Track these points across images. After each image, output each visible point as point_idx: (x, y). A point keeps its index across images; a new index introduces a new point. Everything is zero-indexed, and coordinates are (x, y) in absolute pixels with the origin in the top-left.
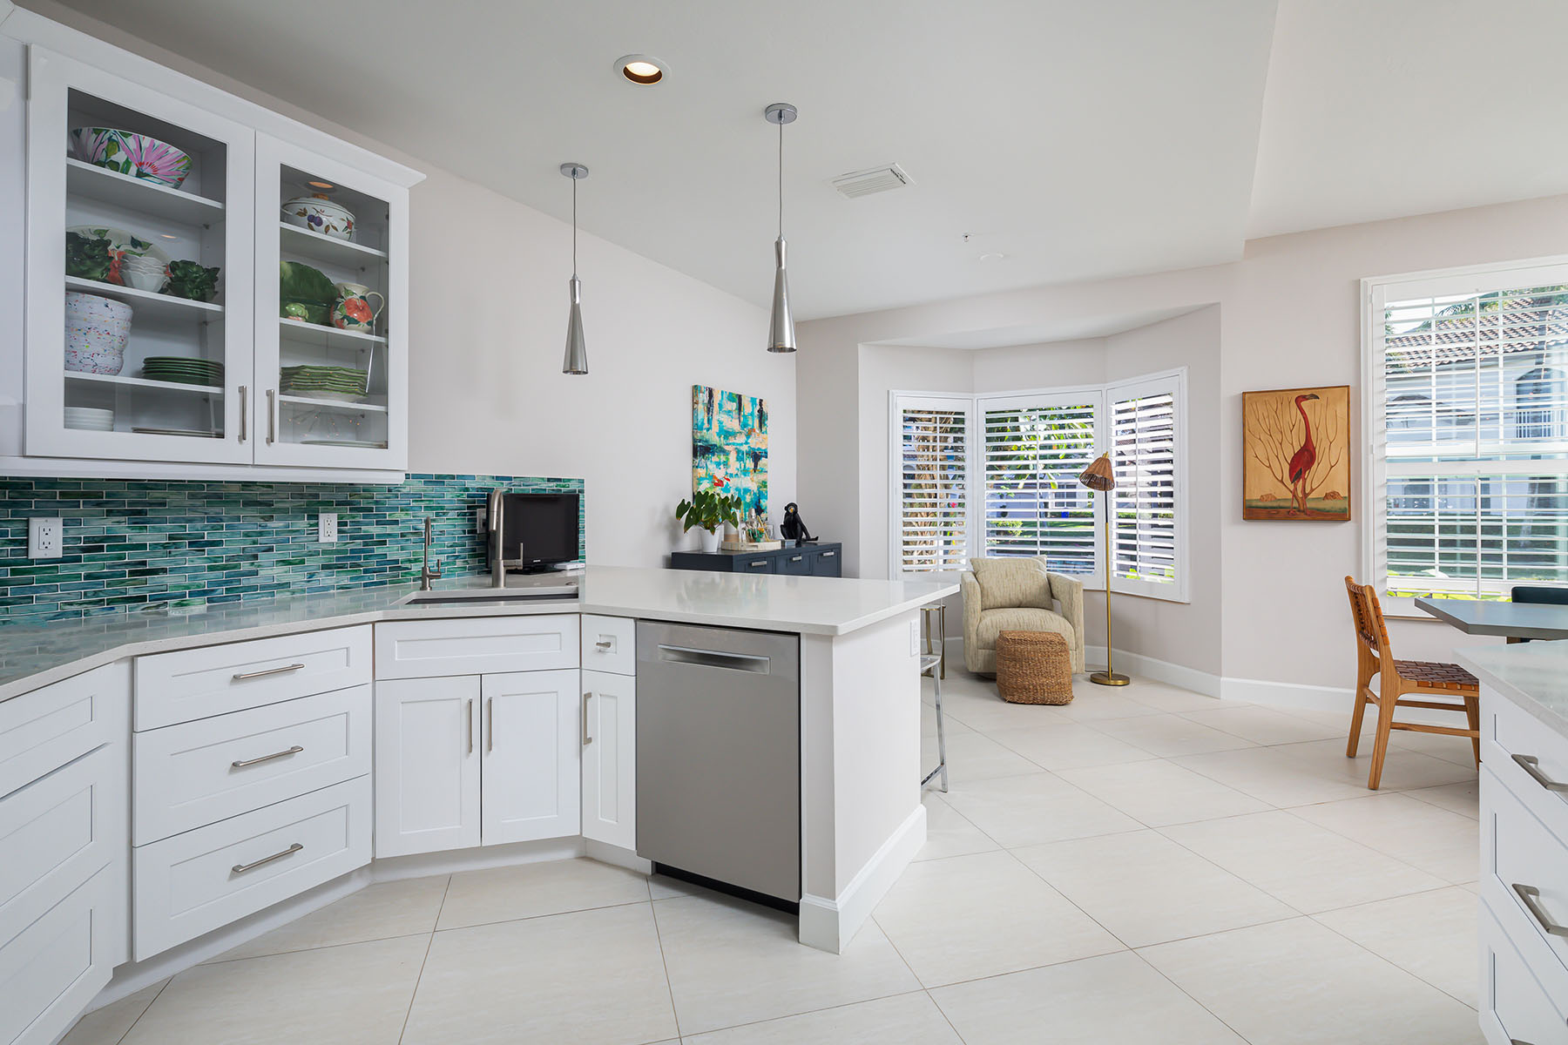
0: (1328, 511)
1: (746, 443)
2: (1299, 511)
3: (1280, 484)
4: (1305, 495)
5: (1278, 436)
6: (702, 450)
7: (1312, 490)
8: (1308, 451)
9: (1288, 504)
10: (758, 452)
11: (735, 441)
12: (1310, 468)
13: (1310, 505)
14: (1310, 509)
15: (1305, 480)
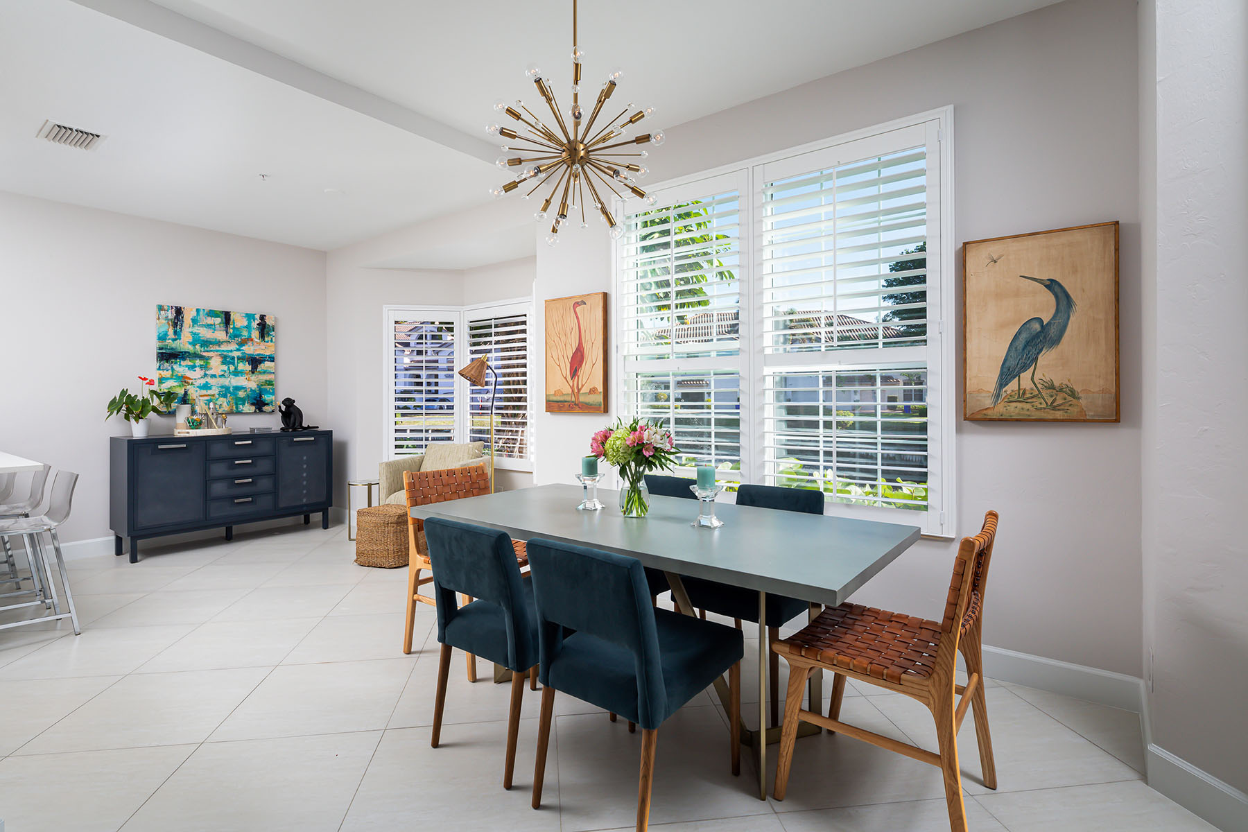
0: (591, 405)
1: (238, 350)
2: (575, 404)
3: (565, 380)
4: (579, 390)
5: (563, 338)
6: (167, 356)
7: (583, 386)
8: (580, 351)
9: (568, 398)
10: (257, 357)
11: (219, 349)
12: (581, 366)
13: (582, 399)
14: (582, 402)
15: (578, 376)
